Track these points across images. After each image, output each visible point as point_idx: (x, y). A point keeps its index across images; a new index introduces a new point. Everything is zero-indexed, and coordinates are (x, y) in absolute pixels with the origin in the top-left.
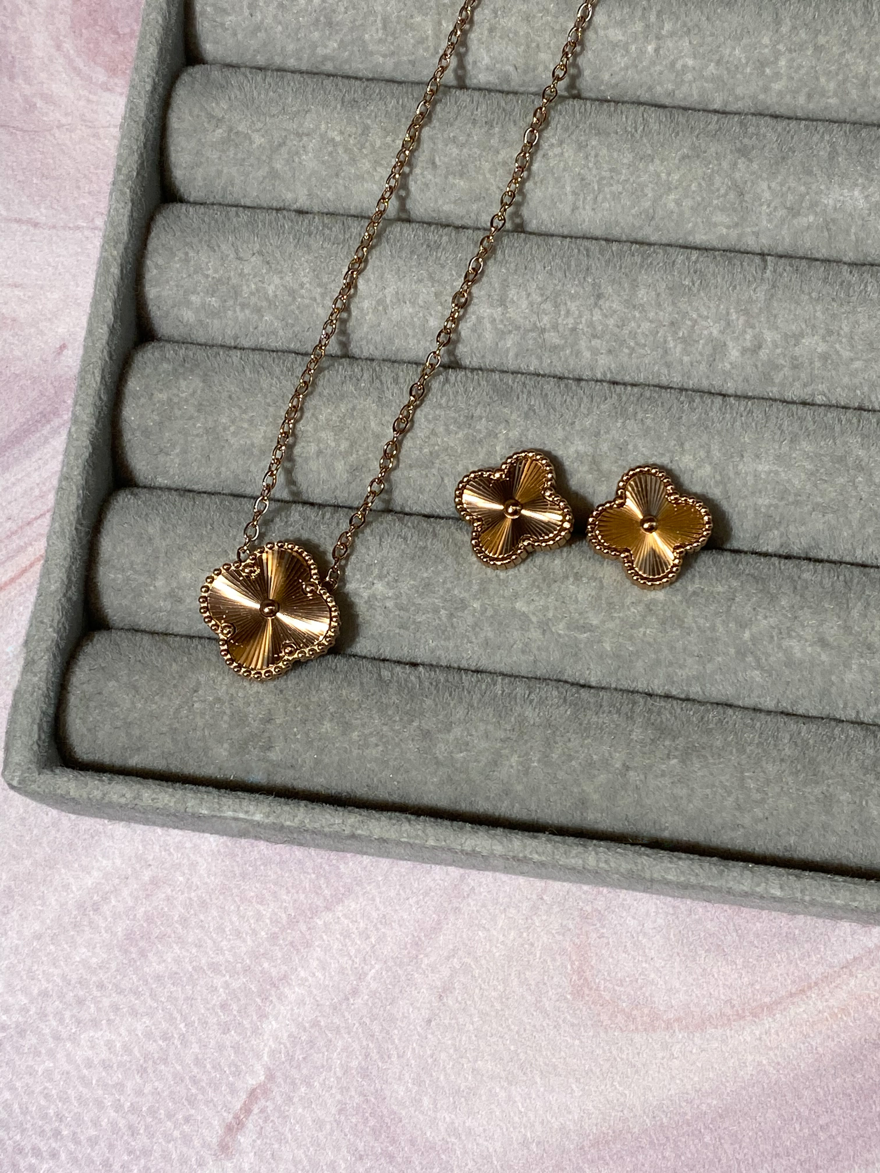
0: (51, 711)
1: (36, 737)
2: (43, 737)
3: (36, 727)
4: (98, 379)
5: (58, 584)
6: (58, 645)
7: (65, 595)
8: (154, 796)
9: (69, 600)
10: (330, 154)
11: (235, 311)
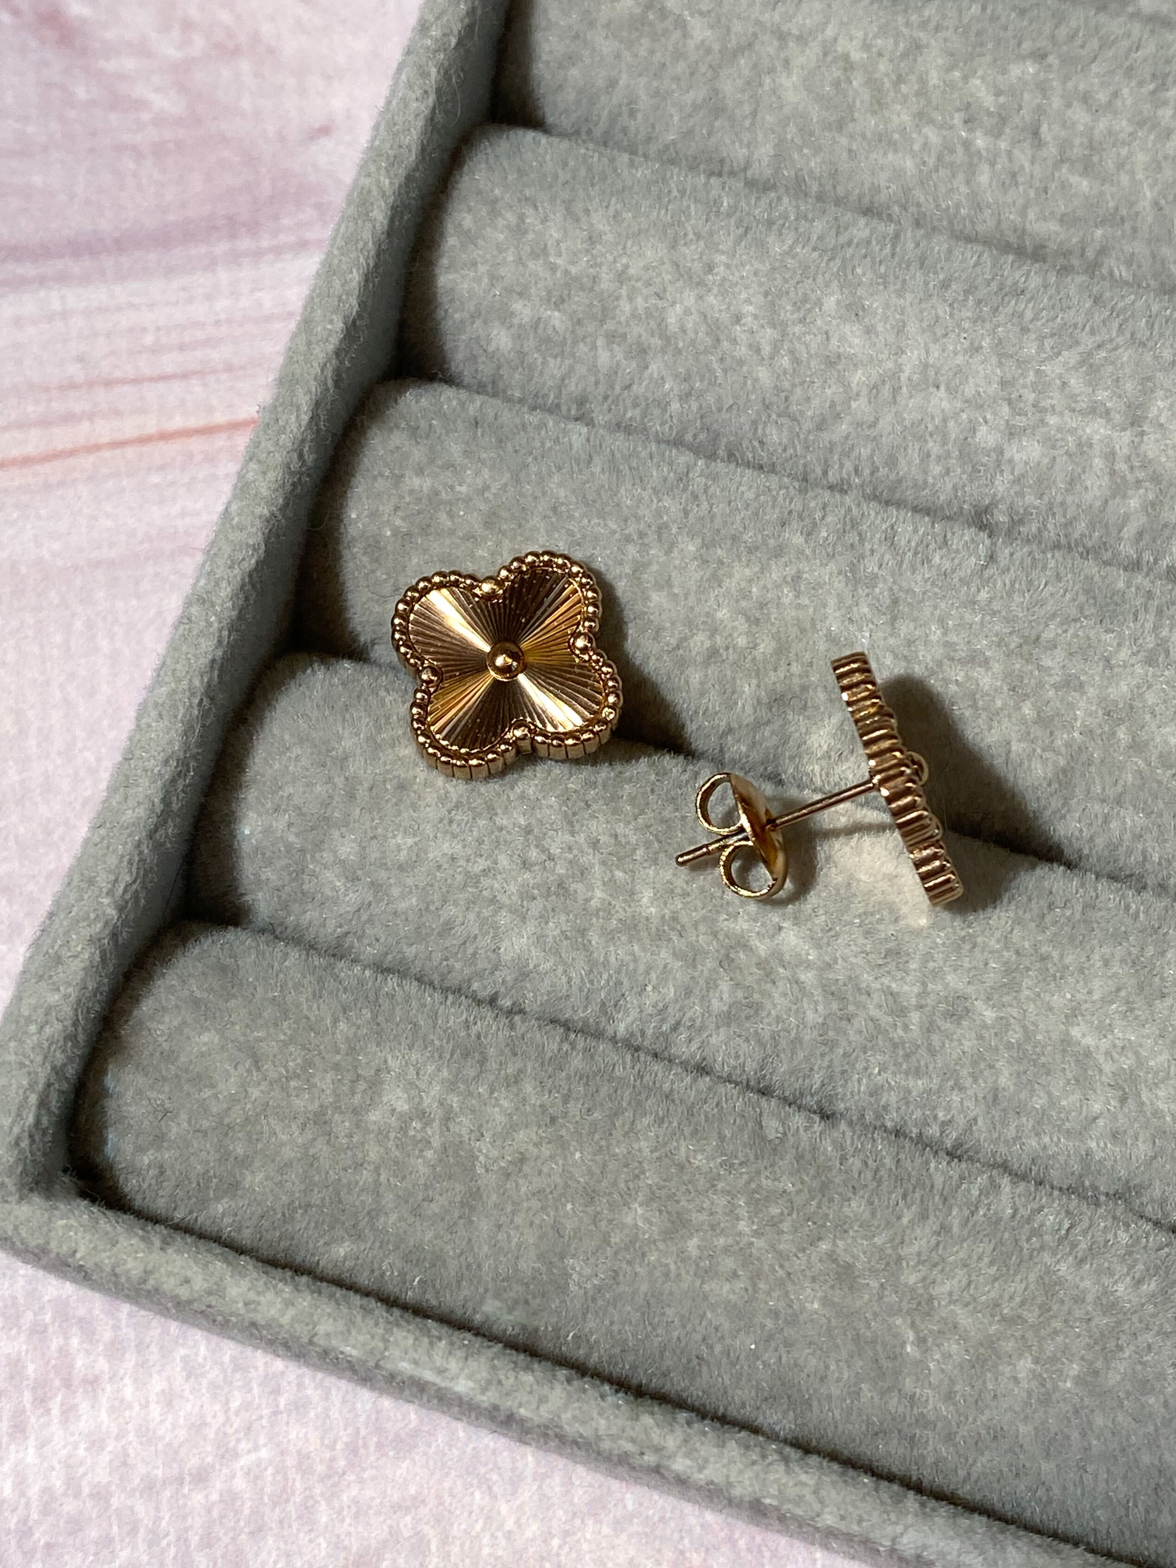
0: (71, 1071)
1: (31, 1119)
2: (45, 1121)
3: (33, 1099)
4: (305, 418)
5: (141, 812)
6: (114, 935)
7: (151, 835)
8: (252, 1295)
9: (157, 846)
10: (837, 84)
11: (594, 347)
